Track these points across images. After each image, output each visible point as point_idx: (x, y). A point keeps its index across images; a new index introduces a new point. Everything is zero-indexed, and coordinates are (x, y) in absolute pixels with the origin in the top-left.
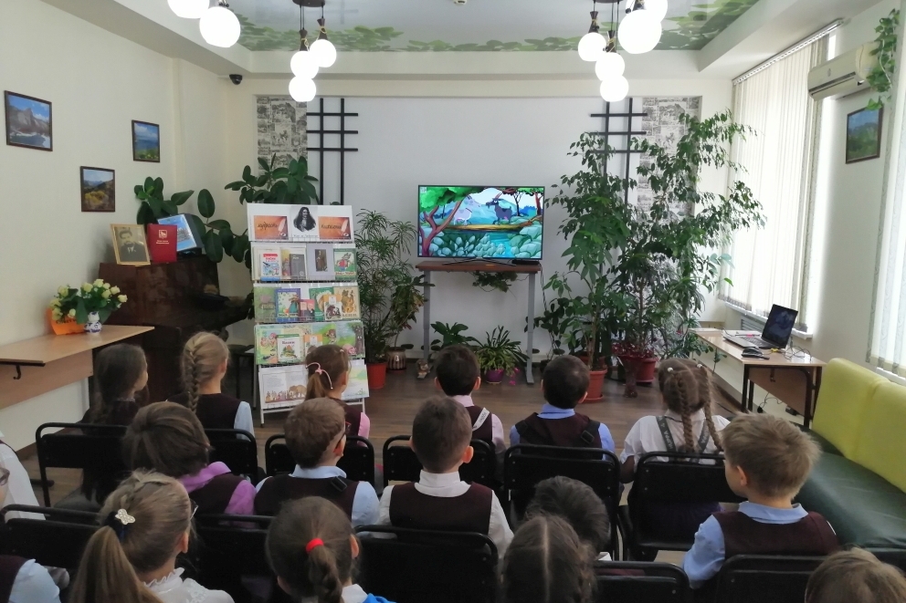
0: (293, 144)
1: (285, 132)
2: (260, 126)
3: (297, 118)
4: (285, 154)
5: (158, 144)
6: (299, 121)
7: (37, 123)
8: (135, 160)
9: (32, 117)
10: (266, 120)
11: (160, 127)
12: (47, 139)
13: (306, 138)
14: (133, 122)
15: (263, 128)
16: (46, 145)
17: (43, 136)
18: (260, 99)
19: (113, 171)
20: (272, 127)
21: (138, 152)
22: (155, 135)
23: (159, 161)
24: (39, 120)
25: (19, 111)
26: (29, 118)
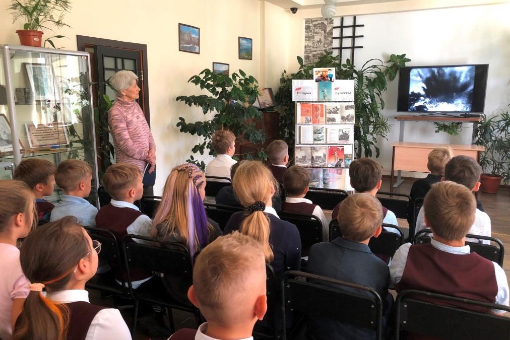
0: (324, 46)
1: (320, 39)
2: (306, 37)
3: (327, 31)
4: (319, 52)
5: (251, 50)
6: (328, 33)
7: (192, 39)
8: (239, 58)
9: (190, 36)
10: (310, 33)
11: (253, 40)
12: (198, 47)
13: (332, 42)
14: (239, 38)
15: (308, 38)
16: (197, 51)
17: (195, 46)
18: (307, 21)
19: (229, 65)
20: (313, 37)
21: (241, 55)
22: (250, 45)
23: (251, 59)
24: (194, 38)
25: (184, 33)
26: (189, 37)
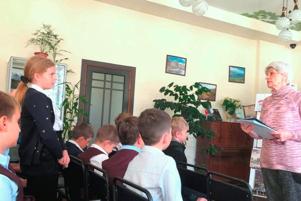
5: (243, 76)
7: (179, 65)
8: (229, 81)
11: (246, 69)
12: (184, 71)
14: (230, 66)
16: (183, 73)
17: (182, 70)
19: (216, 85)
21: (231, 79)
22: (242, 72)
23: (244, 83)
24: (180, 65)
25: (172, 61)
26: (176, 64)
